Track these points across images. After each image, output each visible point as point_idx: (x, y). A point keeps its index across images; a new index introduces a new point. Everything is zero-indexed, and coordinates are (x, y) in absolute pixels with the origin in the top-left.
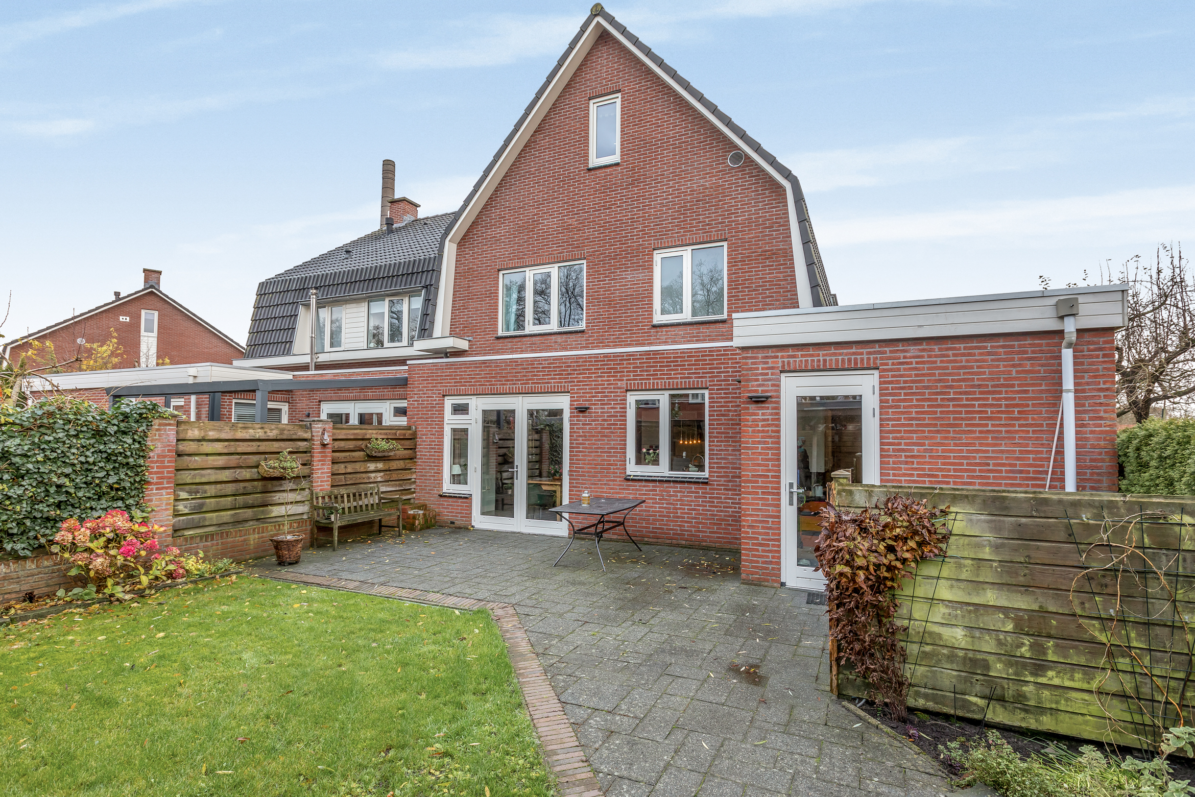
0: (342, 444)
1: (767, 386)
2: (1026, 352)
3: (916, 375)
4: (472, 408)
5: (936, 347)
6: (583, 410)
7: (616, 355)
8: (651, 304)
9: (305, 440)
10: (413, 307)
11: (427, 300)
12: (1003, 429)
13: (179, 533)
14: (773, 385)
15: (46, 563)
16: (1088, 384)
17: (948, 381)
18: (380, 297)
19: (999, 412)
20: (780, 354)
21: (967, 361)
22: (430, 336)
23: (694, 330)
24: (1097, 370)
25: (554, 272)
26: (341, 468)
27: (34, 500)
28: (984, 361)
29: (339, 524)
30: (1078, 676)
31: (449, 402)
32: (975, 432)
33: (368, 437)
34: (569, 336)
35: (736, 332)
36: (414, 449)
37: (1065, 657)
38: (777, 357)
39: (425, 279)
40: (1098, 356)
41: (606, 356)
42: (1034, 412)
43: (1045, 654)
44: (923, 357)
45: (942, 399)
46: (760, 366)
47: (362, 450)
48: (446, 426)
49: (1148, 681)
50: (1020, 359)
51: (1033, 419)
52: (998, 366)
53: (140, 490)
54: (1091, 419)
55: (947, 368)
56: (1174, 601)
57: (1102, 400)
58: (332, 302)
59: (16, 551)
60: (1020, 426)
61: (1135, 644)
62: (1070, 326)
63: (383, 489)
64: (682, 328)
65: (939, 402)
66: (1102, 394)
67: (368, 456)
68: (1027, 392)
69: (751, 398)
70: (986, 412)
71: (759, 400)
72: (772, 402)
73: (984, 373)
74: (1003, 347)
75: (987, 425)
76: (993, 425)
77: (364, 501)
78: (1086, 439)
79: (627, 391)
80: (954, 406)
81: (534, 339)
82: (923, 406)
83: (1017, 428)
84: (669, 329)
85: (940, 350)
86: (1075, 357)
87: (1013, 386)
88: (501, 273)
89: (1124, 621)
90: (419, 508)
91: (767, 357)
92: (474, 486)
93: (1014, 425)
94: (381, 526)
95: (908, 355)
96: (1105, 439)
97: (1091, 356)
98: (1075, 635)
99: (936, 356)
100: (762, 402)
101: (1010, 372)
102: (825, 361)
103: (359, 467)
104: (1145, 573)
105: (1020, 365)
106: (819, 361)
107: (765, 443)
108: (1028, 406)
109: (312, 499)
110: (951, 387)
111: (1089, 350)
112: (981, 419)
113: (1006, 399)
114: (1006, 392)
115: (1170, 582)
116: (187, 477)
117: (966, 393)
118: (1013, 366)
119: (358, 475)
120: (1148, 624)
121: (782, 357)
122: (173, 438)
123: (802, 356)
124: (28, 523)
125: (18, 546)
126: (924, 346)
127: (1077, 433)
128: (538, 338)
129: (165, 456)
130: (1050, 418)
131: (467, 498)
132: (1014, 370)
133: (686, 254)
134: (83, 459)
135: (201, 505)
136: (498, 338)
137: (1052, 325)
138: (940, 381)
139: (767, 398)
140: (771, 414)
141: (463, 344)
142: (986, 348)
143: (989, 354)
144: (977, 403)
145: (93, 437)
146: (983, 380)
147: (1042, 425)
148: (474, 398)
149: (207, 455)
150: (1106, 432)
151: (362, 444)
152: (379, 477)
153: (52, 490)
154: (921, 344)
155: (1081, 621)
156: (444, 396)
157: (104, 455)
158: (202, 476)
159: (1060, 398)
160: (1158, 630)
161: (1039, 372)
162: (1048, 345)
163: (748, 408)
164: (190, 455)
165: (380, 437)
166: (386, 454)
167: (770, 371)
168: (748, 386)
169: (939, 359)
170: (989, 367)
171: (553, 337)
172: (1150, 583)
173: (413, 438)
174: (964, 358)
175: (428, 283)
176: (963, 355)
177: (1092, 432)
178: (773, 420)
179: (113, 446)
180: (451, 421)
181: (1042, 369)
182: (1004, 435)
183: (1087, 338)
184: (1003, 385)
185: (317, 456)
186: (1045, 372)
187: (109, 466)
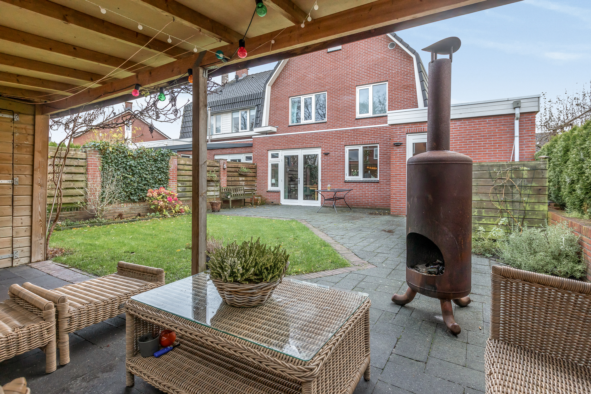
0: (230, 169)
1: (401, 139)
2: (501, 122)
3: (459, 133)
4: (280, 156)
5: (467, 122)
6: (326, 154)
7: (340, 131)
8: (355, 110)
9: (217, 167)
10: (251, 114)
11: (258, 111)
12: (492, 152)
13: (179, 199)
14: (403, 139)
15: (142, 205)
16: (525, 134)
17: (471, 134)
18: (237, 111)
19: (491, 146)
20: (406, 127)
21: (479, 127)
22: (260, 126)
23: (374, 120)
24: (529, 128)
25: (313, 96)
26: (230, 179)
27: (138, 183)
28: (485, 126)
29: (231, 199)
30: (492, 220)
31: (270, 153)
32: (481, 154)
33: (239, 167)
34: (320, 124)
35: (389, 118)
36: (256, 173)
37: (488, 214)
38: (405, 128)
39: (256, 102)
40: (529, 123)
41: (336, 131)
42: (504, 146)
43: (482, 214)
44: (462, 126)
45: (469, 142)
46: (398, 132)
47: (237, 172)
48: (269, 163)
49: (512, 219)
50: (499, 125)
51: (504, 148)
52: (491, 128)
53: (167, 181)
54: (526, 147)
55: (471, 130)
56: (521, 194)
57: (530, 140)
58: (216, 113)
59: (134, 200)
60: (499, 151)
61: (509, 208)
62: (517, 112)
63: (245, 188)
64: (368, 119)
65: (468, 143)
66: (530, 137)
67: (239, 174)
68: (501, 138)
69: (394, 144)
70: (486, 146)
71: (398, 145)
72: (403, 146)
73: (485, 131)
74: (493, 120)
75: (486, 151)
76: (488, 151)
77: (239, 193)
78: (524, 155)
79: (345, 146)
80: (474, 144)
81: (305, 126)
82: (462, 145)
83: (497, 152)
84: (363, 120)
85: (468, 123)
86: (520, 123)
87: (496, 135)
88: (290, 98)
89: (506, 202)
90: (259, 196)
91: (401, 128)
92: (281, 187)
93: (496, 151)
94: (245, 203)
95: (456, 125)
96: (531, 155)
97: (526, 123)
98: (491, 207)
99: (467, 125)
100: (399, 145)
101: (495, 130)
102: (424, 129)
103: (236, 179)
104: (512, 186)
105: (499, 127)
106: (421, 129)
107: (400, 161)
108: (502, 143)
109: (220, 190)
110: (472, 137)
111: (526, 121)
112: (484, 149)
113: (494, 141)
114: (494, 138)
115: (520, 188)
116: (181, 178)
117: (478, 139)
118: (497, 128)
119: (236, 182)
120: (513, 202)
121: (407, 128)
122: (176, 163)
123: (415, 127)
124: (137, 190)
125: (135, 198)
126: (462, 121)
127: (520, 153)
128: (306, 126)
129: (174, 170)
130: (510, 148)
131: (279, 192)
132: (497, 129)
133: (370, 87)
134: (151, 169)
135: (185, 189)
136: (289, 126)
137: (511, 111)
138: (468, 135)
139: (401, 144)
140: (403, 150)
141: (275, 129)
142: (486, 121)
143: (487, 123)
144: (482, 143)
145: (154, 161)
146: (485, 133)
147: (507, 150)
148: (281, 151)
149: (186, 170)
150: (531, 152)
151: (237, 169)
152: (243, 183)
153: (144, 179)
154: (461, 121)
155: (493, 202)
156: (268, 150)
157: (157, 168)
158: (185, 178)
159: (514, 140)
160: (516, 203)
161: (506, 130)
162: (510, 119)
163: (393, 148)
164: (181, 170)
165: (243, 167)
166: (246, 174)
167: (402, 134)
168: (393, 140)
169: (468, 126)
170: (487, 128)
171: (313, 125)
172: (514, 189)
173: (255, 168)
174: (478, 126)
175: (258, 104)
176: (477, 124)
177: (526, 152)
178: (403, 152)
179: (160, 165)
180: (271, 161)
181: (508, 129)
182: (492, 154)
183: (525, 116)
184: (492, 136)
185: (222, 173)
186: (509, 130)
187: (159, 172)
